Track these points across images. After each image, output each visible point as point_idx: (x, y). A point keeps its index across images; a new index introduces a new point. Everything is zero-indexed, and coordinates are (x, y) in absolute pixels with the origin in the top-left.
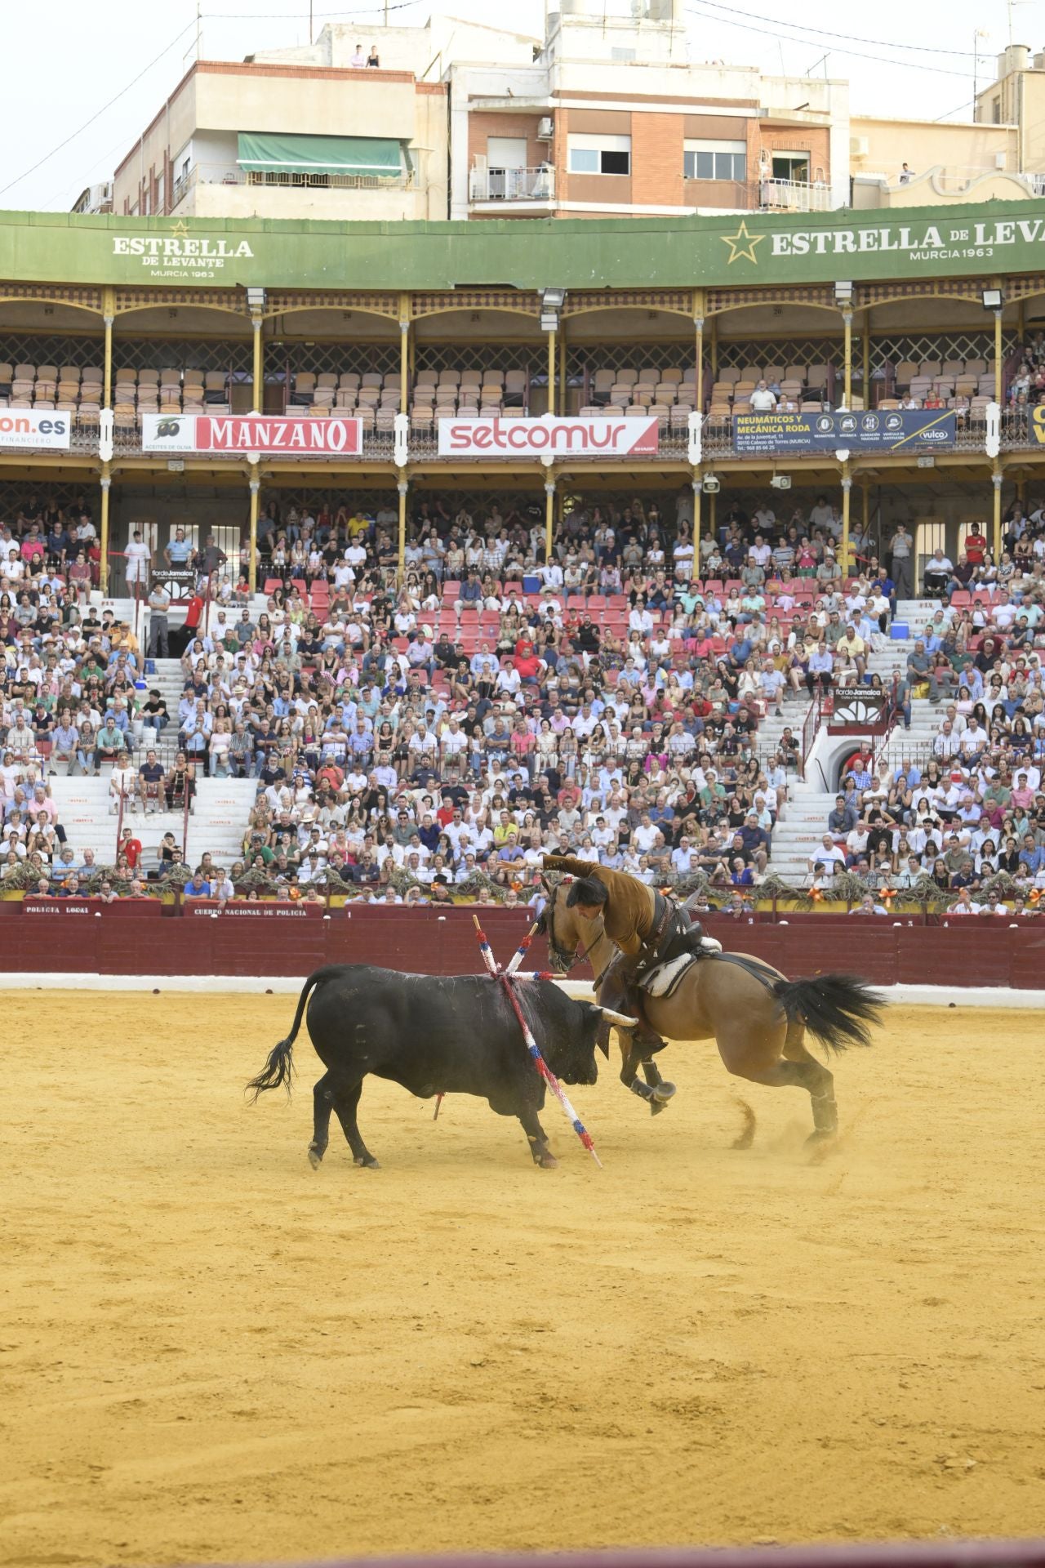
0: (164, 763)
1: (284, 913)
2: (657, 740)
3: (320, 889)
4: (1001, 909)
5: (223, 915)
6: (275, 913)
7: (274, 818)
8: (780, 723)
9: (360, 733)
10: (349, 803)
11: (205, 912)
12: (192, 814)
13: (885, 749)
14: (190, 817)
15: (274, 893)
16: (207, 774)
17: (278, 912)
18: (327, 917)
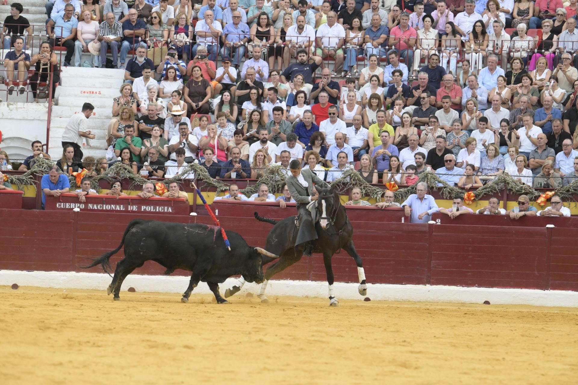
1: (150, 209)
2: (545, 37)
3: (185, 185)
5: (86, 209)
6: (139, 208)
7: (139, 110)
9: (236, 24)
10: (220, 96)
11: (68, 206)
12: (57, 104)
14: (54, 108)
15: (139, 188)
17: (143, 208)
18: (193, 214)
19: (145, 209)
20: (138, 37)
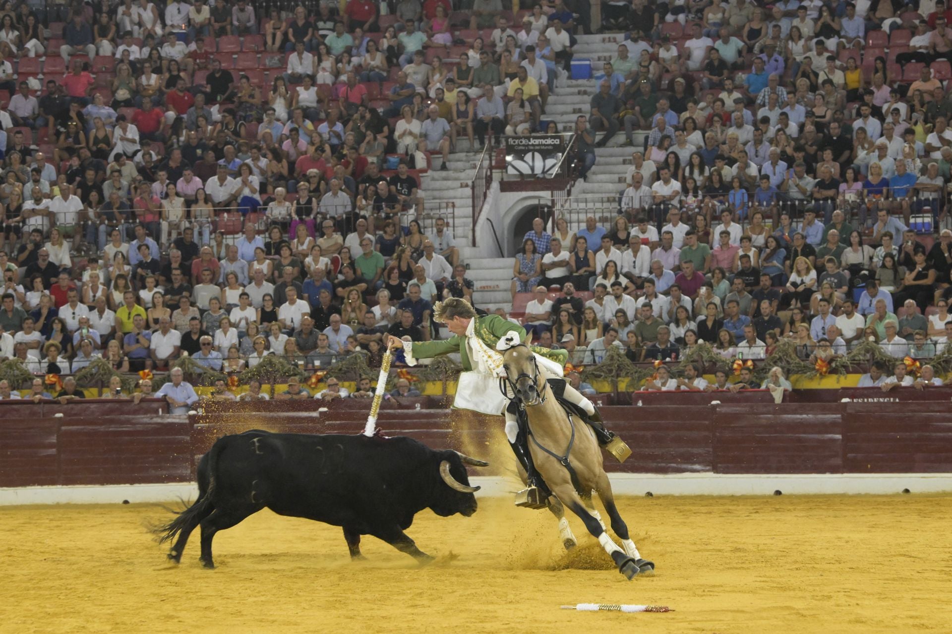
4: (700, 383)
8: (446, 179)
13: (567, 206)
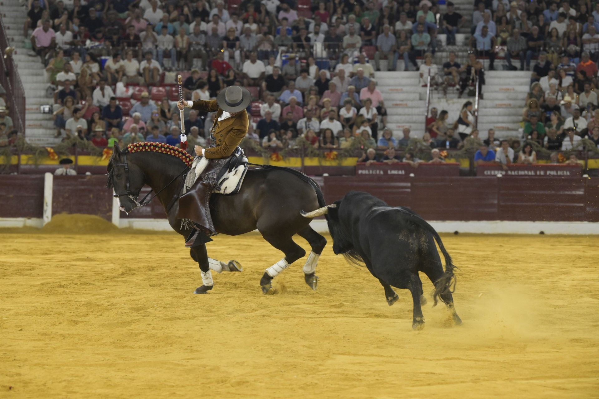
0: (459, 61)
1: (553, 173)
3: (580, 155)
5: (506, 175)
6: (546, 173)
11: (493, 173)
16: (492, 68)
17: (548, 173)
18: (585, 176)
19: (550, 174)
20: (540, 47)
